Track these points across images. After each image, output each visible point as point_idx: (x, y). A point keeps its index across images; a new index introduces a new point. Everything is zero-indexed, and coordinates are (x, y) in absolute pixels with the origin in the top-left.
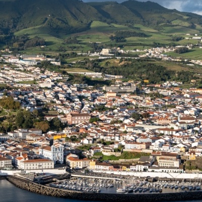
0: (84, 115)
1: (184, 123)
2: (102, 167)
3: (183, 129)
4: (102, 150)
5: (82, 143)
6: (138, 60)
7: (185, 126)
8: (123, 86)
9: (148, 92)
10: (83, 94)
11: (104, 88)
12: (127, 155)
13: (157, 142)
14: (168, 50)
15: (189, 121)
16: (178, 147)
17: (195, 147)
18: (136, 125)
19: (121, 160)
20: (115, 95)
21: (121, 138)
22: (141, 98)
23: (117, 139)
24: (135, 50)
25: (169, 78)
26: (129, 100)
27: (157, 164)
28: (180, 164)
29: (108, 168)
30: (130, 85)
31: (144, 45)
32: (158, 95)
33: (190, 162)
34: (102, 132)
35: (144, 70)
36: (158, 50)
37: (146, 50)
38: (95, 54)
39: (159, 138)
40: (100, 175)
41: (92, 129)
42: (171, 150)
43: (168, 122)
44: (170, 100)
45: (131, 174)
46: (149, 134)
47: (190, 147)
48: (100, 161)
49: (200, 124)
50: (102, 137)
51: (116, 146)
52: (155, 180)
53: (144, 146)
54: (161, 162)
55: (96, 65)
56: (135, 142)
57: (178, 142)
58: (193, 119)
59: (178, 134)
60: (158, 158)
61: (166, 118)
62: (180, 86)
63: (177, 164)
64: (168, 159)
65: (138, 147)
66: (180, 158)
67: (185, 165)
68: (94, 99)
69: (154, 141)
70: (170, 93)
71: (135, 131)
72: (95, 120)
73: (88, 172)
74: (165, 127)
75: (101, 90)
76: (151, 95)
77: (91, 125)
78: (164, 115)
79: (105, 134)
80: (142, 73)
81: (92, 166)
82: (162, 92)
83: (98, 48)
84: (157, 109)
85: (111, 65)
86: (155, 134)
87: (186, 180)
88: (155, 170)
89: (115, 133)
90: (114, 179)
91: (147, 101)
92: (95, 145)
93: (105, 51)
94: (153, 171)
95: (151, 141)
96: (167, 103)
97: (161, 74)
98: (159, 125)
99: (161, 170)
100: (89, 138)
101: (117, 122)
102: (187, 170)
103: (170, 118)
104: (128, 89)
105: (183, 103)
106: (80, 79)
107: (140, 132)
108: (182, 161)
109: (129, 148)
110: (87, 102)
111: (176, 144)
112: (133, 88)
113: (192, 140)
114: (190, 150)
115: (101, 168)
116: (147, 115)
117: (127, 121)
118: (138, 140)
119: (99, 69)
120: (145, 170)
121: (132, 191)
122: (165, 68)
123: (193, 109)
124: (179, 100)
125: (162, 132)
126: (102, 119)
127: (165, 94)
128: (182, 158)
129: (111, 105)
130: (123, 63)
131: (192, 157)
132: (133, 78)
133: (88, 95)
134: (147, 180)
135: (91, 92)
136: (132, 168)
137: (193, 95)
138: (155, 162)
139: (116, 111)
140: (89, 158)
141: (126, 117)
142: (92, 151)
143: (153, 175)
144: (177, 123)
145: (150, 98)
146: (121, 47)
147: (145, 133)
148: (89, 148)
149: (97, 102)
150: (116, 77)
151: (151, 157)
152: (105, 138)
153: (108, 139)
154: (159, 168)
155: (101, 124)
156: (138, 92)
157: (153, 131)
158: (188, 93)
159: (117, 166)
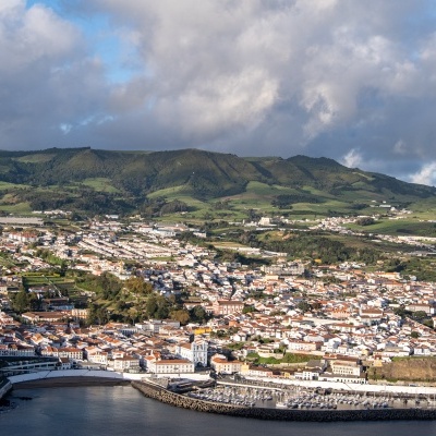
0: (235, 303)
1: (367, 317)
2: (257, 373)
3: (366, 325)
4: (257, 350)
5: (232, 341)
6: (308, 233)
7: (369, 321)
8: (287, 266)
9: (320, 274)
10: (234, 275)
11: (262, 269)
12: (290, 358)
13: (331, 341)
14: (347, 221)
15: (374, 315)
16: (359, 349)
17: (382, 350)
18: (304, 319)
19: (283, 364)
20: (277, 277)
21: (284, 335)
22: (311, 284)
23: (278, 336)
24: (304, 219)
25: (348, 258)
26: (294, 285)
27: (331, 371)
28: (361, 372)
29: (265, 374)
30: (296, 265)
31: (316, 214)
32: (333, 280)
33: (375, 369)
34: (259, 326)
35: (315, 246)
36: (335, 220)
37: (318, 221)
38: (252, 224)
39: (334, 337)
40: (255, 383)
41: (246, 322)
42: (354, 353)
43: (346, 315)
44: (349, 286)
45: (296, 383)
46: (320, 330)
47: (375, 349)
48: (256, 364)
49: (388, 320)
50: (258, 333)
51: (276, 345)
52: (328, 392)
53: (313, 346)
54: (336, 369)
55: (252, 238)
56: (301, 340)
57: (359, 343)
58: (379, 312)
59: (358, 332)
60: (332, 362)
61: (344, 310)
62: (362, 269)
63: (357, 371)
64: (345, 365)
65: (306, 347)
66: (361, 364)
67: (367, 373)
68: (249, 282)
69: (327, 340)
70: (349, 276)
71: (302, 326)
72: (249, 309)
73: (239, 378)
74: (341, 322)
75: (258, 271)
76: (324, 279)
77: (244, 316)
78: (341, 306)
79: (263, 329)
80: (312, 250)
81: (244, 371)
82: (338, 275)
83: (256, 217)
84: (332, 298)
85: (273, 239)
86: (329, 330)
87: (368, 394)
88: (328, 379)
89: (275, 329)
90: (273, 389)
91: (319, 287)
92: (248, 343)
93: (265, 221)
94: (325, 380)
95: (323, 339)
96: (344, 291)
97: (338, 252)
98: (334, 319)
99: (335, 379)
100: (241, 334)
101: (278, 313)
102: (371, 381)
103: (348, 310)
104: (294, 271)
105: (366, 291)
106: (231, 256)
107: (308, 327)
108: (364, 368)
109: (293, 348)
110: (239, 286)
111: (355, 345)
112: (301, 270)
113: (377, 340)
114: (375, 353)
115: (256, 375)
116: (319, 306)
117: (291, 313)
118: (306, 339)
119: (255, 244)
120: (314, 378)
121: (296, 406)
122: (343, 245)
123: (380, 299)
124: (361, 286)
125: (338, 328)
126: (258, 309)
127: (342, 278)
128: (364, 363)
129: (271, 291)
130: (288, 236)
131: (377, 363)
132: (300, 257)
133: (241, 276)
134: (317, 392)
135: (245, 273)
136: (298, 375)
137: (380, 281)
138: (327, 368)
139: (277, 299)
140: (241, 360)
141: (291, 308)
142: (245, 351)
143: (325, 386)
144: (359, 318)
145: (322, 284)
146: (286, 215)
147: (315, 330)
148: (240, 346)
149: (252, 287)
150: (279, 254)
151: (323, 361)
152: (262, 334)
153: (266, 336)
154: (333, 376)
155: (257, 315)
156: (307, 275)
157: (326, 326)
158: (373, 278)
159: (277, 372)
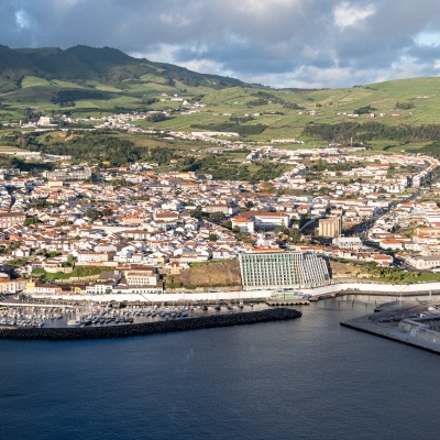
0: (15, 215)
1: (162, 221)
2: (44, 290)
3: (161, 231)
4: (44, 264)
5: (14, 256)
6: (94, 133)
7: (164, 226)
8: (72, 170)
9: (109, 178)
10: (13, 183)
11: (44, 174)
12: (80, 271)
13: (125, 250)
14: (136, 118)
15: (169, 219)
16: (155, 257)
17: (179, 256)
18: (94, 228)
19: (72, 279)
20: (61, 183)
21: (72, 246)
22: (99, 188)
23: (66, 248)
24: (89, 118)
25: (139, 158)
26: (81, 191)
27: (125, 282)
28: (158, 281)
29: (53, 290)
30: (82, 169)
31: (102, 111)
32: (124, 183)
33: (172, 277)
34: (43, 239)
35: (102, 147)
36: (123, 117)
37: (104, 118)
38: (30, 125)
39: (127, 245)
40: (42, 301)
41: (29, 235)
42: (145, 262)
43: (139, 221)
44: (141, 189)
45: (88, 298)
46: (112, 239)
47: (172, 256)
48: (42, 281)
49: (185, 223)
50: (43, 246)
51: (64, 259)
52: (123, 305)
53: (105, 257)
54: (130, 279)
55: (31, 142)
56: (92, 251)
57: (154, 250)
58: (174, 215)
59: (153, 238)
60: (126, 273)
61: (136, 216)
62: (155, 169)
63: (153, 281)
64: (141, 274)
65: (97, 258)
66: (157, 272)
67: (164, 281)
68: (29, 191)
69: (119, 249)
70: (141, 179)
71: (92, 236)
72: (32, 221)
73: (24, 298)
74: (135, 229)
75: (40, 177)
76: (114, 183)
77: (26, 228)
78: (133, 211)
79: (48, 242)
80: (99, 151)
81: (30, 289)
82: (129, 178)
83: (35, 117)
84: (123, 203)
85: (54, 141)
86: (121, 238)
87: (166, 304)
88: (123, 291)
89: (62, 240)
90: (63, 306)
91: (108, 192)
92: (33, 258)
93: (45, 121)
94: (119, 293)
95: (115, 249)
96: (136, 194)
97: (128, 152)
98: (126, 226)
99: (130, 290)
100: (24, 248)
101: (65, 223)
102: (168, 290)
103: (141, 215)
104: (80, 175)
105: (160, 194)
106: (8, 162)
107: (99, 236)
108: (161, 277)
109: (83, 260)
110: (19, 196)
111: (151, 252)
112: (87, 174)
113: (174, 245)
114: (172, 260)
115: (44, 292)
116: (109, 212)
117: (79, 222)
118: (96, 249)
119: (35, 147)
120: (108, 292)
121: (90, 323)
122: (132, 144)
123: (175, 201)
124: (154, 189)
125: (131, 236)
126: (42, 219)
127: (134, 181)
128: (161, 272)
129: (55, 199)
130: (71, 137)
131: (175, 271)
132: (86, 159)
133: (21, 184)
134: (111, 306)
135: (25, 180)
136: (89, 289)
137: (174, 182)
138: (122, 279)
139: (62, 207)
140: (25, 278)
141: (79, 216)
142: (30, 268)
143: (120, 298)
144: (153, 223)
145: (112, 187)
146: (68, 114)
147: (106, 238)
148: (24, 262)
149: (34, 195)
150: (62, 158)
151: (116, 272)
152: (47, 247)
153: (52, 249)
154: (128, 288)
155: (41, 227)
156: (95, 179)
157: (118, 234)
158: (166, 179)
159: (66, 288)
